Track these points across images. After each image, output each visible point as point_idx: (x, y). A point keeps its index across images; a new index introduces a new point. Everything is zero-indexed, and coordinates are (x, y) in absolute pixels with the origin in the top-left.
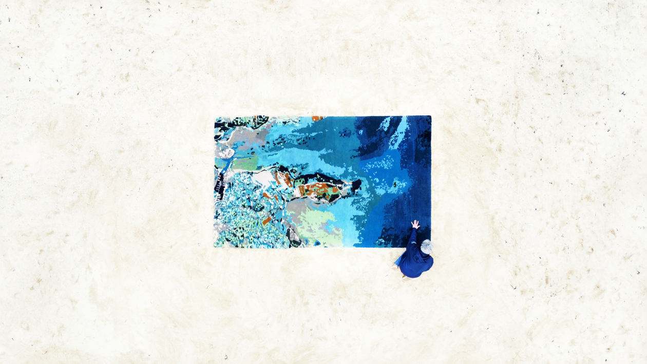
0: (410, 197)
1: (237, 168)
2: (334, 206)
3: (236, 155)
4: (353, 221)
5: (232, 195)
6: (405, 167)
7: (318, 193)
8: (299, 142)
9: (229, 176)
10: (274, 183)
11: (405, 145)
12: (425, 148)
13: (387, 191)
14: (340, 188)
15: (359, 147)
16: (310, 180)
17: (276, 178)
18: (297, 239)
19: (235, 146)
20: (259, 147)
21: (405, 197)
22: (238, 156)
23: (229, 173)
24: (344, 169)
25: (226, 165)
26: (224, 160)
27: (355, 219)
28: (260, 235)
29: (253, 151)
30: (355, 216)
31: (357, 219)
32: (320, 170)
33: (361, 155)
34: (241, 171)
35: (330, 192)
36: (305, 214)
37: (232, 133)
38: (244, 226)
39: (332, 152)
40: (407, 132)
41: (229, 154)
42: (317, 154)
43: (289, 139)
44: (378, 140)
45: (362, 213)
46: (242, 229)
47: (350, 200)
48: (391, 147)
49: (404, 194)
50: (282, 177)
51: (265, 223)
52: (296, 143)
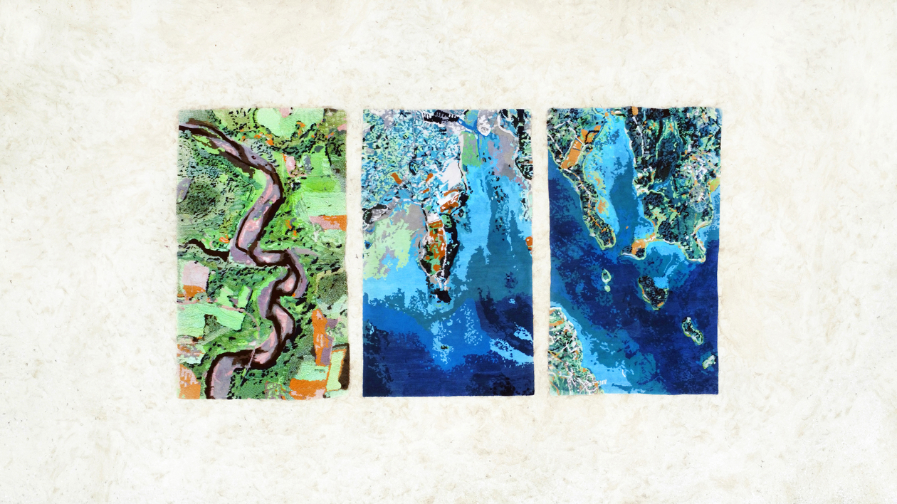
0: (429, 368)
1: (465, 140)
2: (416, 267)
3: (481, 138)
4: (396, 292)
5: (430, 133)
6: (467, 362)
7: (433, 246)
8: (499, 220)
9: (455, 129)
10: (446, 187)
11: (496, 361)
12: (492, 387)
13: (435, 337)
14: (439, 275)
15: (492, 299)
16: (449, 235)
17: (452, 190)
18: (374, 219)
19: (493, 136)
20: (492, 168)
21: (429, 361)
22: (480, 141)
23: (458, 128)
24: (464, 280)
25: (469, 124)
26: (476, 122)
27: (400, 295)
28: (378, 169)
29: (488, 160)
30: (403, 294)
31: (399, 298)
32: (463, 247)
33: (482, 301)
34: (462, 145)
35: (435, 262)
36: (406, 229)
37: (510, 132)
38: (390, 150)
39: (487, 263)
40: (512, 363)
41: (484, 128)
42: (484, 244)
43: (502, 207)
44: (502, 325)
45: (407, 303)
46: (386, 146)
47: (424, 288)
48: (493, 341)
49: (432, 360)
50: (453, 198)
51: (395, 176)
52: (497, 216)
